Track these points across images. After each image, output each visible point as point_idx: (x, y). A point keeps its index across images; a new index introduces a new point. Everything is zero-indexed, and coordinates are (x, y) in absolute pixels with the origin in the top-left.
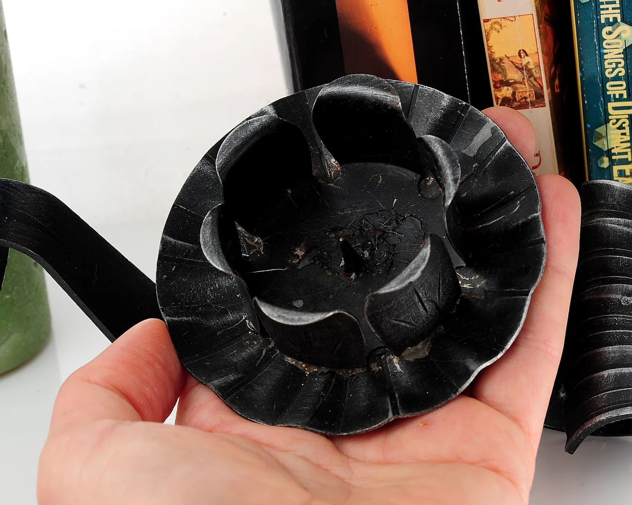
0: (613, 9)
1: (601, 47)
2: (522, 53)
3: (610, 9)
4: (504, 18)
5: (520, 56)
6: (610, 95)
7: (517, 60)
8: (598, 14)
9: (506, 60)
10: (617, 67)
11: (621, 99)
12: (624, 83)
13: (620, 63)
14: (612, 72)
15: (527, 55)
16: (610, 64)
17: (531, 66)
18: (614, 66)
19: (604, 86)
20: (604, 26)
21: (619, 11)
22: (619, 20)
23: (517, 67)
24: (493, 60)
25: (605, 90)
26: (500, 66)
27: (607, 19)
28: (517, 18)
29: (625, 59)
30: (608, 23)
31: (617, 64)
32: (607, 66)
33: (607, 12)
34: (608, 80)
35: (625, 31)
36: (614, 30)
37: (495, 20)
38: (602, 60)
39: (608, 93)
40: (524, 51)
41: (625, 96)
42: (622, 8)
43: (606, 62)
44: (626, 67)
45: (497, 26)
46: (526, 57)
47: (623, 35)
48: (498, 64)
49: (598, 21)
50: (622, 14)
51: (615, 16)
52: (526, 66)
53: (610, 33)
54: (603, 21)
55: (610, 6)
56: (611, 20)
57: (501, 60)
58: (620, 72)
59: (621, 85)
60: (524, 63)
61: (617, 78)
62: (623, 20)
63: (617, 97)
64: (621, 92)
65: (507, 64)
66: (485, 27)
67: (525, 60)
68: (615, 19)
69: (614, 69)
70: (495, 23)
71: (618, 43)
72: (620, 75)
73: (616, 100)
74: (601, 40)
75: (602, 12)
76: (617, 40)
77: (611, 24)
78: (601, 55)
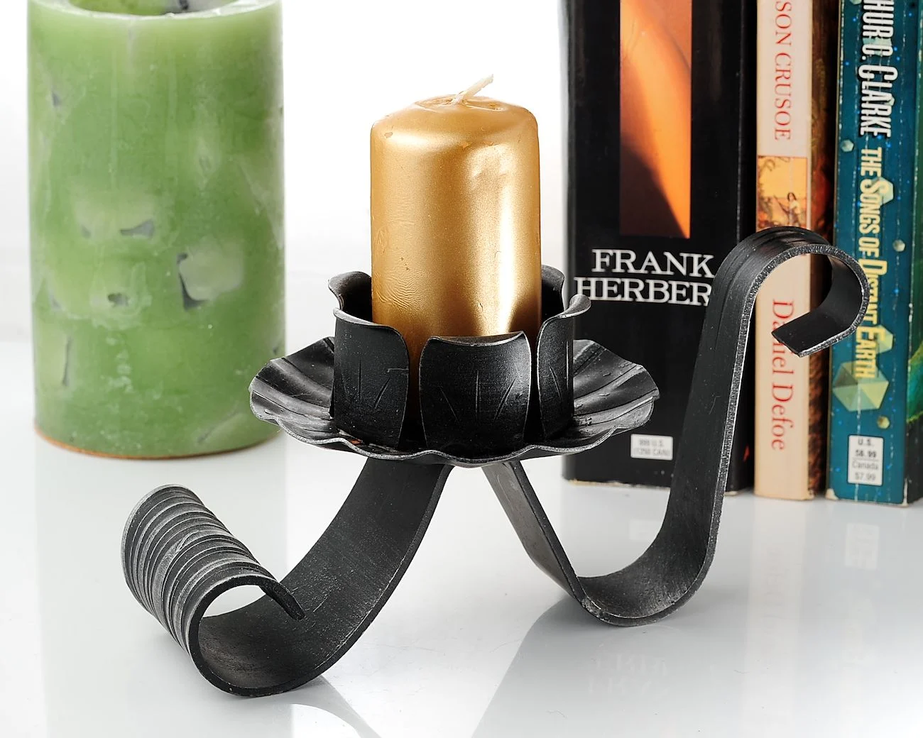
0: (875, 162)
1: (858, 200)
2: (791, 196)
3: (872, 162)
4: (779, 157)
5: (788, 198)
6: (862, 252)
7: (785, 203)
8: (859, 165)
9: (774, 201)
10: (872, 223)
11: (872, 257)
12: (877, 241)
13: (875, 219)
14: (866, 228)
15: (795, 199)
16: (866, 219)
17: (798, 211)
18: (869, 221)
19: (857, 241)
20: (863, 178)
21: (880, 165)
22: (879, 174)
23: (784, 210)
24: (762, 199)
25: (857, 245)
26: (768, 206)
27: (867, 172)
28: (792, 159)
29: (881, 216)
30: (868, 176)
31: (872, 220)
32: (861, 220)
33: (868, 164)
34: (862, 235)
35: (883, 187)
36: (873, 184)
37: (769, 158)
38: (858, 214)
39: (860, 249)
40: (793, 195)
41: (877, 255)
42: (883, 162)
43: (861, 217)
44: (881, 224)
45: (770, 164)
46: (794, 201)
47: (881, 191)
48: (766, 203)
49: (858, 172)
50: (883, 168)
51: (875, 170)
52: (793, 210)
53: (869, 187)
54: (863, 173)
55: (872, 159)
56: (871, 174)
57: (769, 199)
58: (874, 229)
59: (874, 243)
60: (792, 207)
61: (870, 235)
62: (883, 175)
63: (869, 254)
64: (873, 250)
65: (774, 205)
66: (760, 162)
67: (793, 204)
68: (875, 173)
69: (868, 225)
70: (770, 160)
71: (875, 199)
72: (874, 232)
73: (868, 258)
74: (859, 192)
75: (863, 164)
76: (875, 195)
77: (871, 178)
78: (858, 208)
